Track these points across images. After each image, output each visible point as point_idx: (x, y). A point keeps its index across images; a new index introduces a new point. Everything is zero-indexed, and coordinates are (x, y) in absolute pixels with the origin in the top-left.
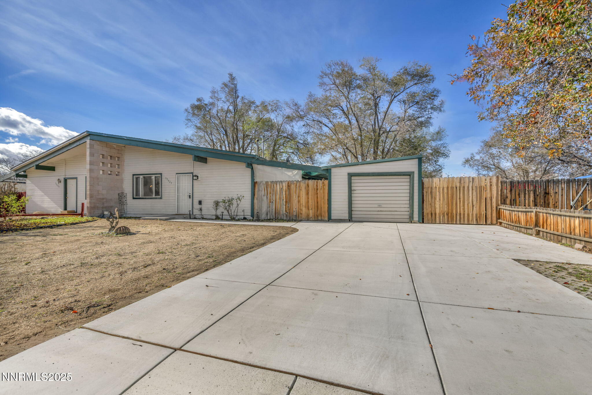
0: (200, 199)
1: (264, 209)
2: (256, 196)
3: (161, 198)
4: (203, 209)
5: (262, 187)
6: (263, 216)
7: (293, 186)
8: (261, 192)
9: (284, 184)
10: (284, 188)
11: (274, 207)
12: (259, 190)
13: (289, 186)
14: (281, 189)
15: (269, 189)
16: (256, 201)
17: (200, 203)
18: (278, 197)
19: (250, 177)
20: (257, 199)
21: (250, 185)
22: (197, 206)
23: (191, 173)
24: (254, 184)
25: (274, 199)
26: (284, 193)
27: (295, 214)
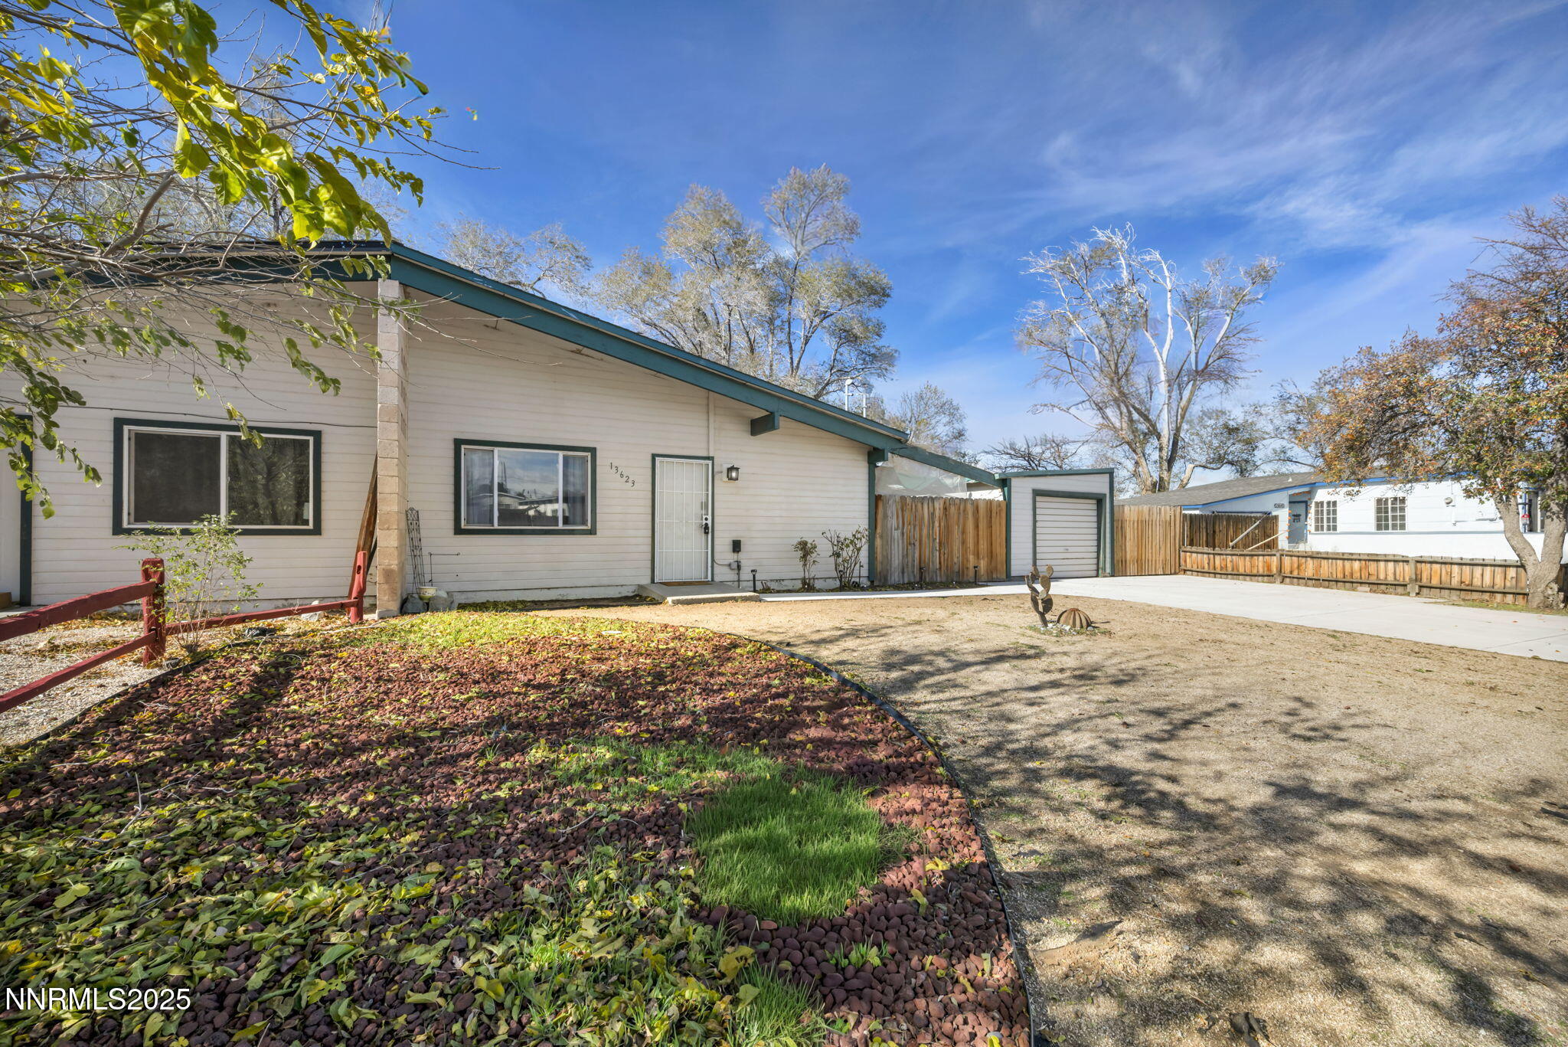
0: (735, 536)
1: (896, 561)
2: (879, 530)
3: (592, 532)
4: (743, 563)
5: (892, 509)
6: (895, 578)
7: (953, 510)
8: (892, 520)
9: (937, 505)
10: (937, 513)
11: (917, 555)
12: (885, 516)
13: (945, 509)
14: (932, 515)
15: (907, 514)
16: (878, 542)
17: (736, 546)
18: (925, 532)
19: (866, 483)
20: (881, 537)
21: (866, 502)
22: (724, 554)
23: (708, 458)
24: (876, 501)
25: (917, 536)
26: (937, 524)
27: (956, 568)
